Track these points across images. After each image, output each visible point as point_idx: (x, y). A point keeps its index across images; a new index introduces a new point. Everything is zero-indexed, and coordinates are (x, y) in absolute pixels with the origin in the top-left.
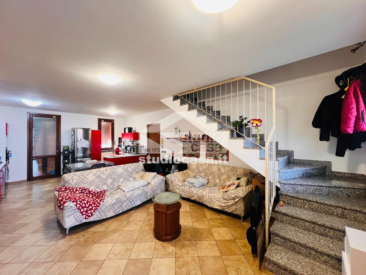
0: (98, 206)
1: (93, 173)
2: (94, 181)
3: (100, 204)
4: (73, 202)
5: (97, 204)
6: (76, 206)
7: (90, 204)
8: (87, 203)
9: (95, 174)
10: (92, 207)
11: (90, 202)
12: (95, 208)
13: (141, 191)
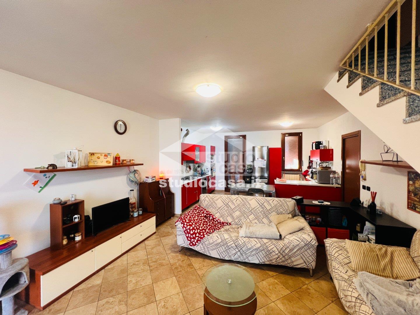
0: (202, 238)
1: (222, 200)
2: (222, 208)
3: (204, 237)
4: (182, 223)
5: (201, 235)
6: (183, 228)
7: (194, 232)
8: (192, 230)
9: (223, 201)
10: (196, 236)
11: (195, 230)
12: (198, 239)
13: (259, 245)
